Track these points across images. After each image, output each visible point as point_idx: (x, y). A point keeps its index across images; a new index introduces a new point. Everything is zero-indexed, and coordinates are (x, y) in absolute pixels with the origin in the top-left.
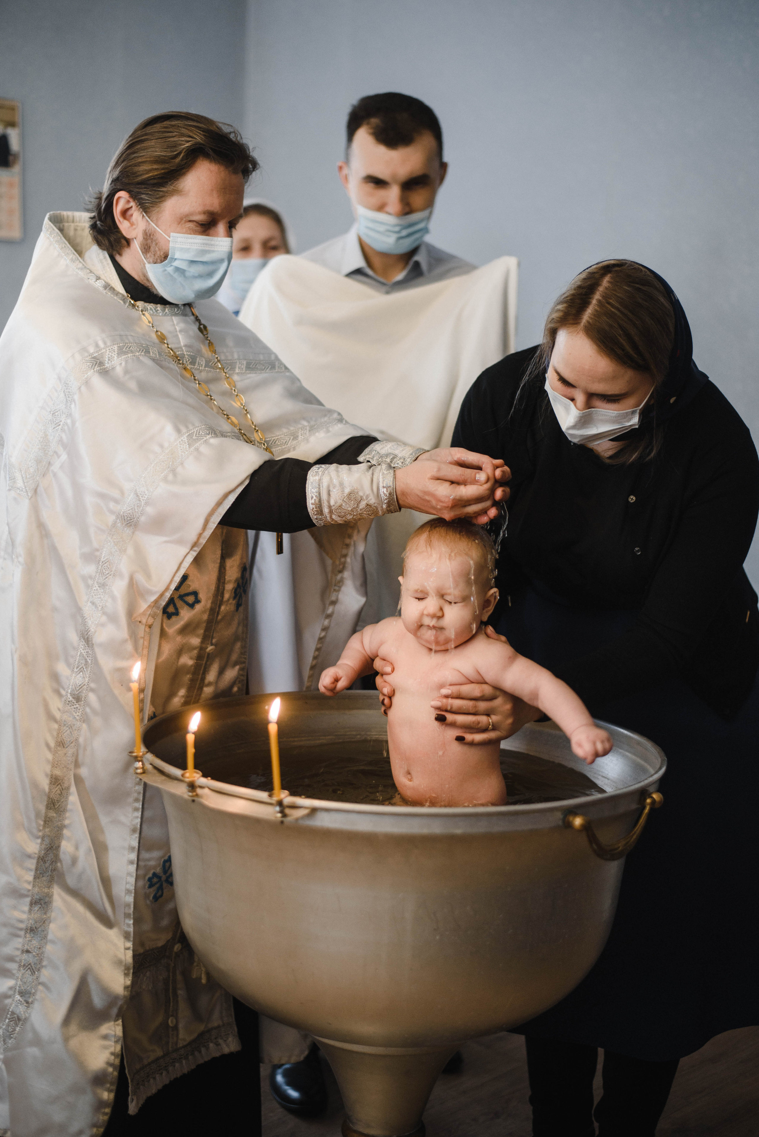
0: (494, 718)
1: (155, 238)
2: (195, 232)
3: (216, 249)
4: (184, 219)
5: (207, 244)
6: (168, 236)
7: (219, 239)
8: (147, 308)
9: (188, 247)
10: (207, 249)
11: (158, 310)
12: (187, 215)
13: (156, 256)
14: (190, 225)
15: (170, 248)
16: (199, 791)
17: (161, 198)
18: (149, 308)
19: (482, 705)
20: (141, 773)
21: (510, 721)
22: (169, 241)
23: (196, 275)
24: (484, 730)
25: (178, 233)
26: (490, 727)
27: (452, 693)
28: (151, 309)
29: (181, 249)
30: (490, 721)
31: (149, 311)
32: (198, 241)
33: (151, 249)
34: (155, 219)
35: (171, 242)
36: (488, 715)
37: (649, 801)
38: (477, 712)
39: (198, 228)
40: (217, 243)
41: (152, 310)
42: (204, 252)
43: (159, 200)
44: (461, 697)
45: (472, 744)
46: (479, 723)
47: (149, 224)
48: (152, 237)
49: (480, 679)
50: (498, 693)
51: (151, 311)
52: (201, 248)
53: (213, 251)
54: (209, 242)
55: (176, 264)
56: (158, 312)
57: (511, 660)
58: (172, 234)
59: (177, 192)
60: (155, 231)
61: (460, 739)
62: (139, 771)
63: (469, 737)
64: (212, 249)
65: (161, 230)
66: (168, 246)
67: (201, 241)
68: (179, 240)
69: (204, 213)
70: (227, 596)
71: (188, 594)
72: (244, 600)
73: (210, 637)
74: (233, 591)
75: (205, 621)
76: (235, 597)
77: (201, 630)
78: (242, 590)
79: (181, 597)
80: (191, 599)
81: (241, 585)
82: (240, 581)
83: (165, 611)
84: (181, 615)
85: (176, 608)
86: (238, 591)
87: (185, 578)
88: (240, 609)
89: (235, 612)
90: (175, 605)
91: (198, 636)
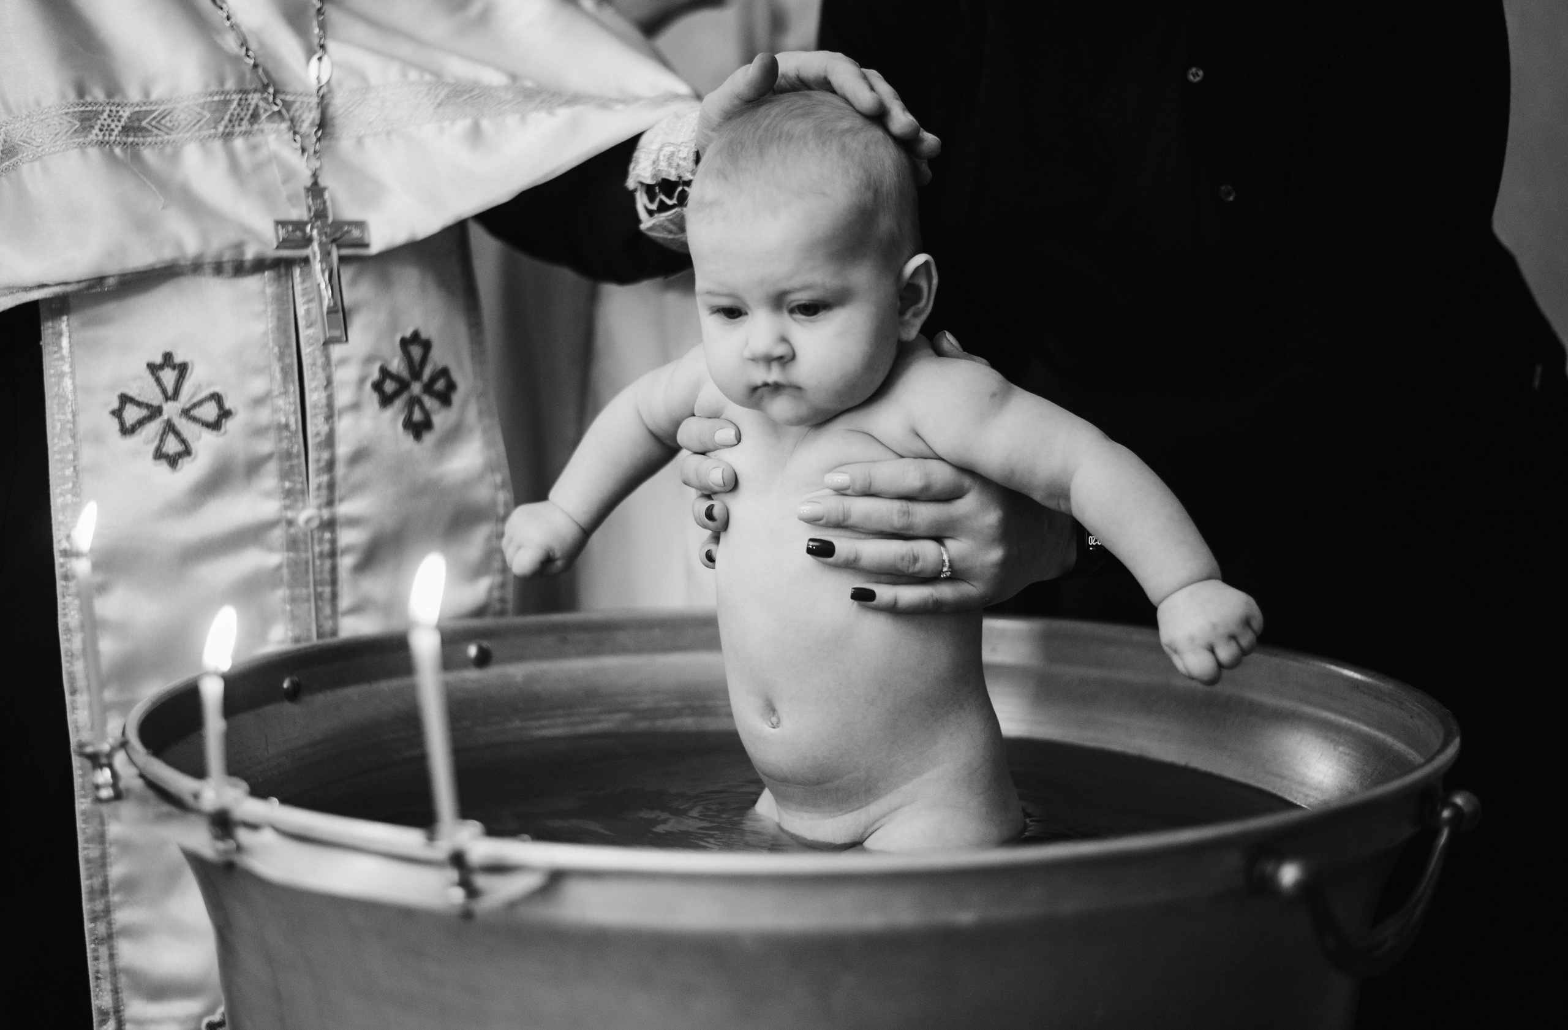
0: (956, 548)
16: (243, 836)
19: (925, 514)
20: (108, 801)
21: (995, 554)
24: (931, 578)
26: (945, 569)
27: (853, 481)
30: (945, 557)
36: (939, 539)
38: (910, 527)
44: (873, 490)
45: (893, 610)
46: (915, 559)
49: (919, 447)
50: (967, 481)
57: (999, 399)
61: (862, 596)
62: (106, 793)
63: (885, 593)
70: (343, 397)
71: (200, 403)
72: (441, 418)
73: (304, 492)
74: (368, 385)
75: (270, 456)
76: (386, 401)
77: (269, 480)
78: (416, 388)
79: (186, 413)
80: (209, 411)
81: (405, 374)
82: (396, 365)
83: (159, 455)
84: (196, 453)
85: (183, 441)
86: (389, 386)
87: (182, 369)
88: (429, 438)
89: (407, 441)
90: (177, 434)
91: (268, 495)
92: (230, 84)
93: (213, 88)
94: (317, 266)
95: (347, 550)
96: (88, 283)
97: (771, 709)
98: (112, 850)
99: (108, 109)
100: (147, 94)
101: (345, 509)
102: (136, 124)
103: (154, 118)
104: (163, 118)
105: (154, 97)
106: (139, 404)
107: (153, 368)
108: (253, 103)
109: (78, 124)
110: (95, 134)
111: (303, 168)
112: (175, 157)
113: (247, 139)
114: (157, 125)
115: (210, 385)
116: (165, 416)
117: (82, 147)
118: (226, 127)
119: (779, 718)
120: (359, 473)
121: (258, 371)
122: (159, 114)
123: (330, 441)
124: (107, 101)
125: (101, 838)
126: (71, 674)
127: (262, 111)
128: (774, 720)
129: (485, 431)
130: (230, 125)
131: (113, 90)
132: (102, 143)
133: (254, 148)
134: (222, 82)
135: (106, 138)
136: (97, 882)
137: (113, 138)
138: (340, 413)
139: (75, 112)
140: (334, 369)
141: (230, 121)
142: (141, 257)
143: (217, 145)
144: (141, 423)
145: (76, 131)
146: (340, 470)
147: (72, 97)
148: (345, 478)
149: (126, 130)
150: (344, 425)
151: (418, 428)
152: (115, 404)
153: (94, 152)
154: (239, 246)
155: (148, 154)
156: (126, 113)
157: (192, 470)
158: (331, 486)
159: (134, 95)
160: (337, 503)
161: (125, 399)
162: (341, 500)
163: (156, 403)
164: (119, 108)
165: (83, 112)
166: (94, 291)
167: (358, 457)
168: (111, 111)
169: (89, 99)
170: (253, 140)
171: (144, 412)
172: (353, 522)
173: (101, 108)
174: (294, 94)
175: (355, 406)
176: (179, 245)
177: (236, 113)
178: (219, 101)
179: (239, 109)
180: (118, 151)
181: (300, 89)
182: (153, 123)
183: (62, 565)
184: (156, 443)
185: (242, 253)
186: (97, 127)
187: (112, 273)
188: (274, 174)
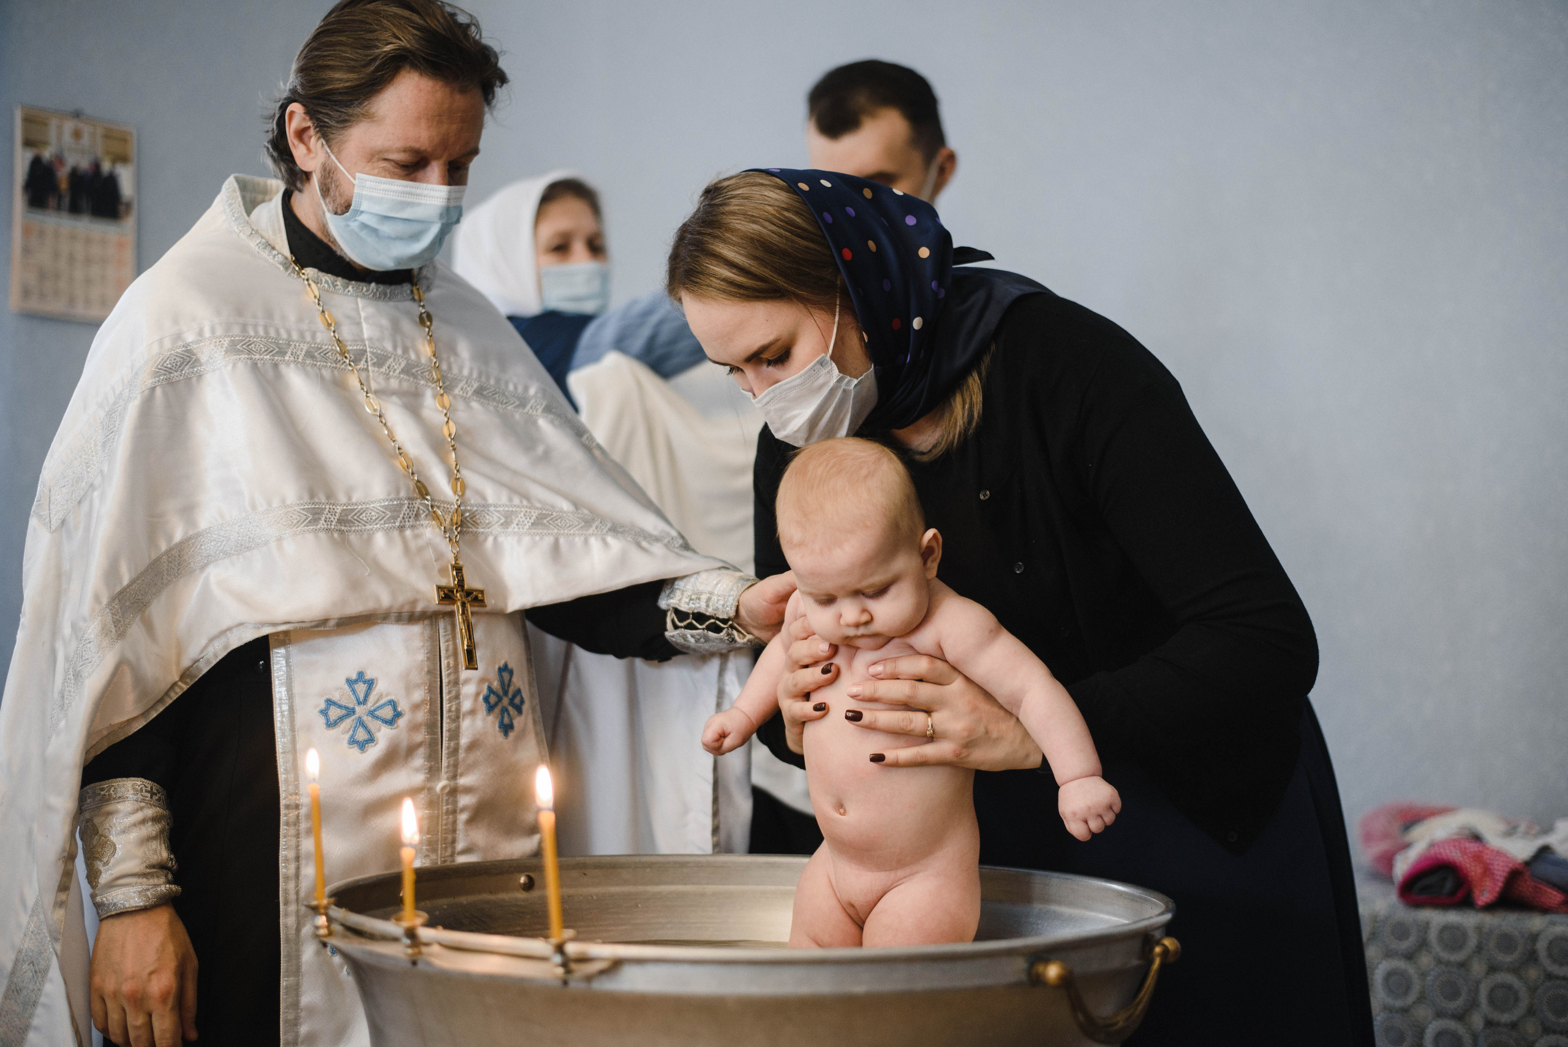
1: (335, 178)
2: (393, 175)
3: (423, 202)
4: (377, 156)
5: (410, 194)
6: (352, 177)
7: (430, 186)
8: (321, 280)
9: (381, 195)
10: (409, 199)
11: (337, 285)
12: (380, 152)
13: (336, 203)
14: (384, 165)
15: (354, 195)
17: (346, 122)
18: (324, 280)
22: (354, 185)
23: (394, 236)
25: (366, 174)
28: (326, 282)
29: (371, 199)
31: (323, 284)
32: (398, 187)
33: (330, 193)
34: (336, 150)
35: (356, 186)
37: (1158, 950)
39: (397, 170)
40: (426, 192)
41: (328, 284)
42: (404, 205)
43: (342, 125)
47: (329, 156)
48: (331, 175)
51: (326, 285)
52: (399, 198)
53: (419, 204)
54: (413, 190)
55: (363, 218)
56: (337, 287)
58: (358, 175)
59: (369, 116)
60: (336, 168)
64: (417, 201)
65: (343, 167)
66: (353, 193)
67: (400, 189)
68: (368, 184)
69: (405, 150)
70: (466, 705)
71: (382, 706)
72: (518, 722)
73: (439, 769)
74: (481, 697)
75: (420, 745)
76: (491, 709)
77: (419, 760)
78: (506, 701)
79: (372, 713)
80: (387, 713)
81: (501, 692)
82: (496, 684)
83: (353, 741)
84: (377, 740)
85: (369, 732)
86: (493, 699)
87: (371, 684)
88: (512, 735)
89: (500, 737)
90: (365, 727)
91: (417, 770)
92: (403, 494)
93: (393, 496)
94: (459, 618)
95: (463, 810)
96: (317, 622)
97: (840, 806)
98: (303, 1014)
99: (328, 507)
100: (350, 498)
101: (463, 781)
102: (345, 518)
103: (356, 514)
104: (361, 514)
105: (354, 500)
106: (340, 707)
107: (350, 682)
108: (416, 506)
109: (311, 517)
110: (322, 524)
111: (449, 552)
112: (369, 540)
113: (413, 530)
114: (358, 519)
115: (387, 695)
116: (357, 716)
117: (315, 531)
118: (401, 522)
119: (845, 810)
120: (472, 757)
121: (418, 686)
122: (358, 512)
123: (455, 734)
124: (327, 501)
125: (296, 1005)
126: (286, 891)
127: (421, 512)
128: (842, 811)
129: (537, 734)
130: (403, 521)
131: (330, 496)
132: (327, 530)
133: (417, 537)
134: (398, 492)
135: (329, 527)
136: (290, 1037)
137: (333, 527)
138: (464, 715)
139: (309, 508)
140: (461, 686)
141: (403, 518)
142: (355, 608)
143: (396, 533)
144: (341, 719)
145: (310, 522)
146: (462, 754)
147: (306, 498)
148: (464, 760)
149: (339, 521)
150: (465, 724)
151: (506, 728)
152: (323, 706)
153: (323, 535)
154: (414, 602)
155: (353, 537)
156: (339, 509)
157: (375, 752)
158: (456, 766)
159: (343, 499)
160: (458, 777)
161: (330, 702)
162: (461, 775)
163: (351, 706)
164: (334, 507)
165: (314, 508)
166: (319, 629)
167: (473, 746)
168: (330, 508)
169: (316, 500)
170: (416, 531)
171: (344, 712)
172: (468, 790)
173: (324, 506)
174: (439, 501)
175: (473, 712)
176: (378, 599)
177: (406, 513)
178: (397, 505)
179: (408, 510)
180: (336, 535)
181: (442, 499)
182: (355, 517)
183: (286, 815)
184: (351, 732)
185: (415, 607)
186: (323, 519)
187: (333, 617)
188: (430, 554)
